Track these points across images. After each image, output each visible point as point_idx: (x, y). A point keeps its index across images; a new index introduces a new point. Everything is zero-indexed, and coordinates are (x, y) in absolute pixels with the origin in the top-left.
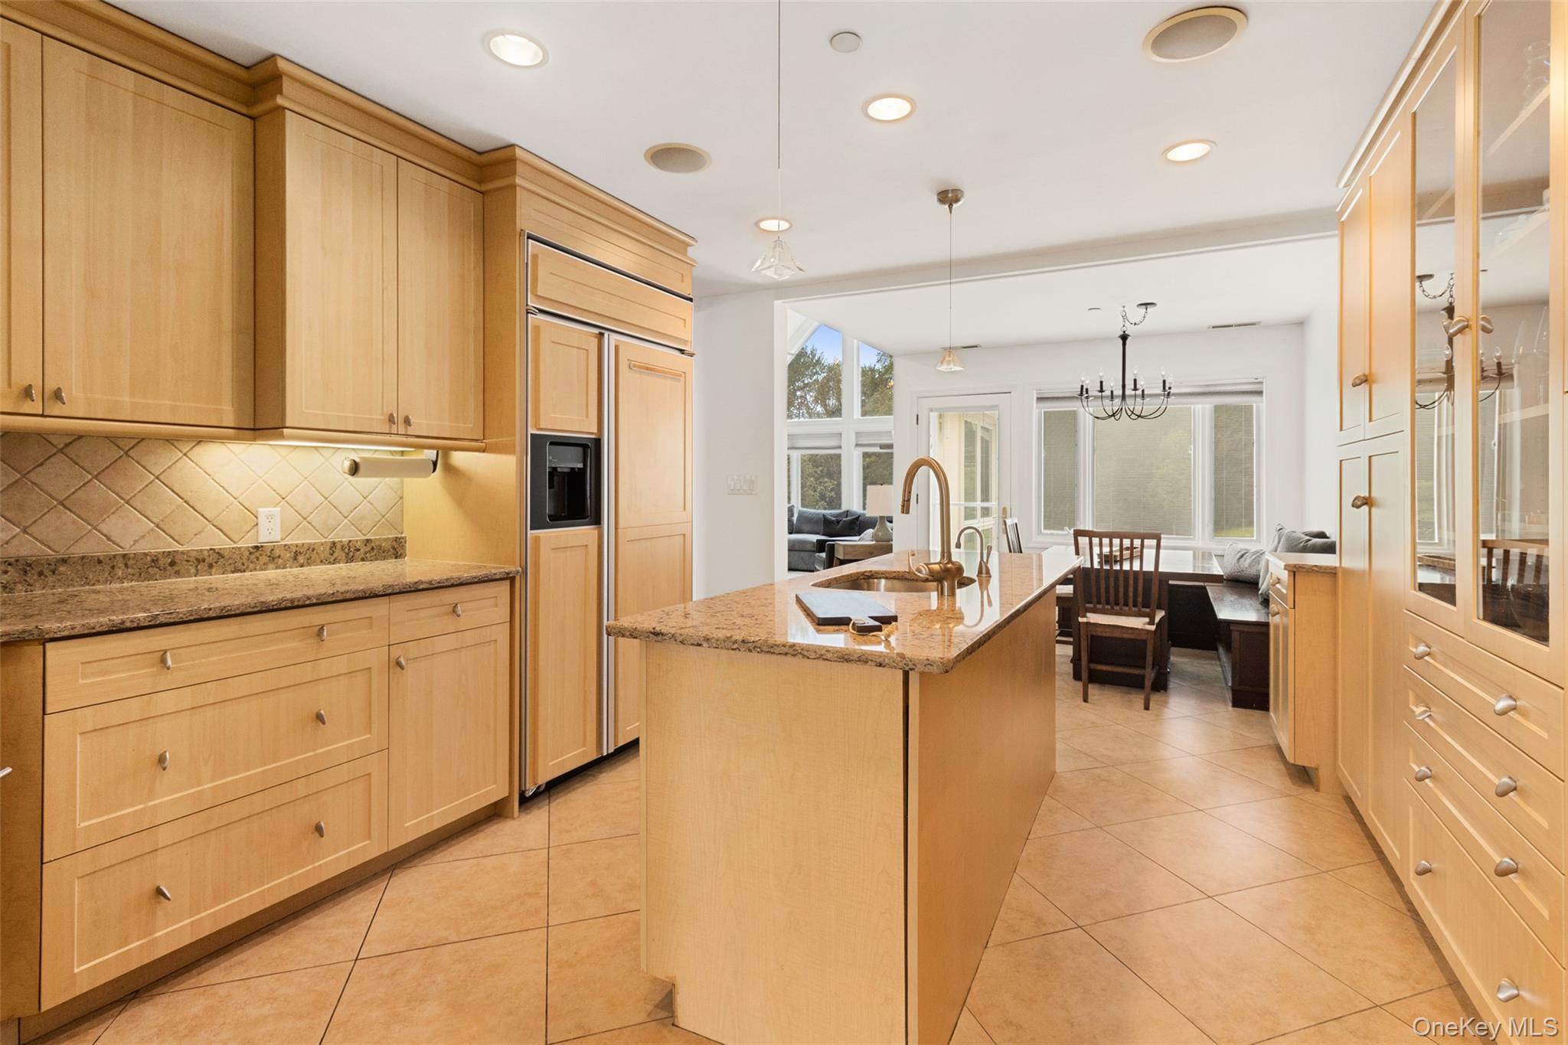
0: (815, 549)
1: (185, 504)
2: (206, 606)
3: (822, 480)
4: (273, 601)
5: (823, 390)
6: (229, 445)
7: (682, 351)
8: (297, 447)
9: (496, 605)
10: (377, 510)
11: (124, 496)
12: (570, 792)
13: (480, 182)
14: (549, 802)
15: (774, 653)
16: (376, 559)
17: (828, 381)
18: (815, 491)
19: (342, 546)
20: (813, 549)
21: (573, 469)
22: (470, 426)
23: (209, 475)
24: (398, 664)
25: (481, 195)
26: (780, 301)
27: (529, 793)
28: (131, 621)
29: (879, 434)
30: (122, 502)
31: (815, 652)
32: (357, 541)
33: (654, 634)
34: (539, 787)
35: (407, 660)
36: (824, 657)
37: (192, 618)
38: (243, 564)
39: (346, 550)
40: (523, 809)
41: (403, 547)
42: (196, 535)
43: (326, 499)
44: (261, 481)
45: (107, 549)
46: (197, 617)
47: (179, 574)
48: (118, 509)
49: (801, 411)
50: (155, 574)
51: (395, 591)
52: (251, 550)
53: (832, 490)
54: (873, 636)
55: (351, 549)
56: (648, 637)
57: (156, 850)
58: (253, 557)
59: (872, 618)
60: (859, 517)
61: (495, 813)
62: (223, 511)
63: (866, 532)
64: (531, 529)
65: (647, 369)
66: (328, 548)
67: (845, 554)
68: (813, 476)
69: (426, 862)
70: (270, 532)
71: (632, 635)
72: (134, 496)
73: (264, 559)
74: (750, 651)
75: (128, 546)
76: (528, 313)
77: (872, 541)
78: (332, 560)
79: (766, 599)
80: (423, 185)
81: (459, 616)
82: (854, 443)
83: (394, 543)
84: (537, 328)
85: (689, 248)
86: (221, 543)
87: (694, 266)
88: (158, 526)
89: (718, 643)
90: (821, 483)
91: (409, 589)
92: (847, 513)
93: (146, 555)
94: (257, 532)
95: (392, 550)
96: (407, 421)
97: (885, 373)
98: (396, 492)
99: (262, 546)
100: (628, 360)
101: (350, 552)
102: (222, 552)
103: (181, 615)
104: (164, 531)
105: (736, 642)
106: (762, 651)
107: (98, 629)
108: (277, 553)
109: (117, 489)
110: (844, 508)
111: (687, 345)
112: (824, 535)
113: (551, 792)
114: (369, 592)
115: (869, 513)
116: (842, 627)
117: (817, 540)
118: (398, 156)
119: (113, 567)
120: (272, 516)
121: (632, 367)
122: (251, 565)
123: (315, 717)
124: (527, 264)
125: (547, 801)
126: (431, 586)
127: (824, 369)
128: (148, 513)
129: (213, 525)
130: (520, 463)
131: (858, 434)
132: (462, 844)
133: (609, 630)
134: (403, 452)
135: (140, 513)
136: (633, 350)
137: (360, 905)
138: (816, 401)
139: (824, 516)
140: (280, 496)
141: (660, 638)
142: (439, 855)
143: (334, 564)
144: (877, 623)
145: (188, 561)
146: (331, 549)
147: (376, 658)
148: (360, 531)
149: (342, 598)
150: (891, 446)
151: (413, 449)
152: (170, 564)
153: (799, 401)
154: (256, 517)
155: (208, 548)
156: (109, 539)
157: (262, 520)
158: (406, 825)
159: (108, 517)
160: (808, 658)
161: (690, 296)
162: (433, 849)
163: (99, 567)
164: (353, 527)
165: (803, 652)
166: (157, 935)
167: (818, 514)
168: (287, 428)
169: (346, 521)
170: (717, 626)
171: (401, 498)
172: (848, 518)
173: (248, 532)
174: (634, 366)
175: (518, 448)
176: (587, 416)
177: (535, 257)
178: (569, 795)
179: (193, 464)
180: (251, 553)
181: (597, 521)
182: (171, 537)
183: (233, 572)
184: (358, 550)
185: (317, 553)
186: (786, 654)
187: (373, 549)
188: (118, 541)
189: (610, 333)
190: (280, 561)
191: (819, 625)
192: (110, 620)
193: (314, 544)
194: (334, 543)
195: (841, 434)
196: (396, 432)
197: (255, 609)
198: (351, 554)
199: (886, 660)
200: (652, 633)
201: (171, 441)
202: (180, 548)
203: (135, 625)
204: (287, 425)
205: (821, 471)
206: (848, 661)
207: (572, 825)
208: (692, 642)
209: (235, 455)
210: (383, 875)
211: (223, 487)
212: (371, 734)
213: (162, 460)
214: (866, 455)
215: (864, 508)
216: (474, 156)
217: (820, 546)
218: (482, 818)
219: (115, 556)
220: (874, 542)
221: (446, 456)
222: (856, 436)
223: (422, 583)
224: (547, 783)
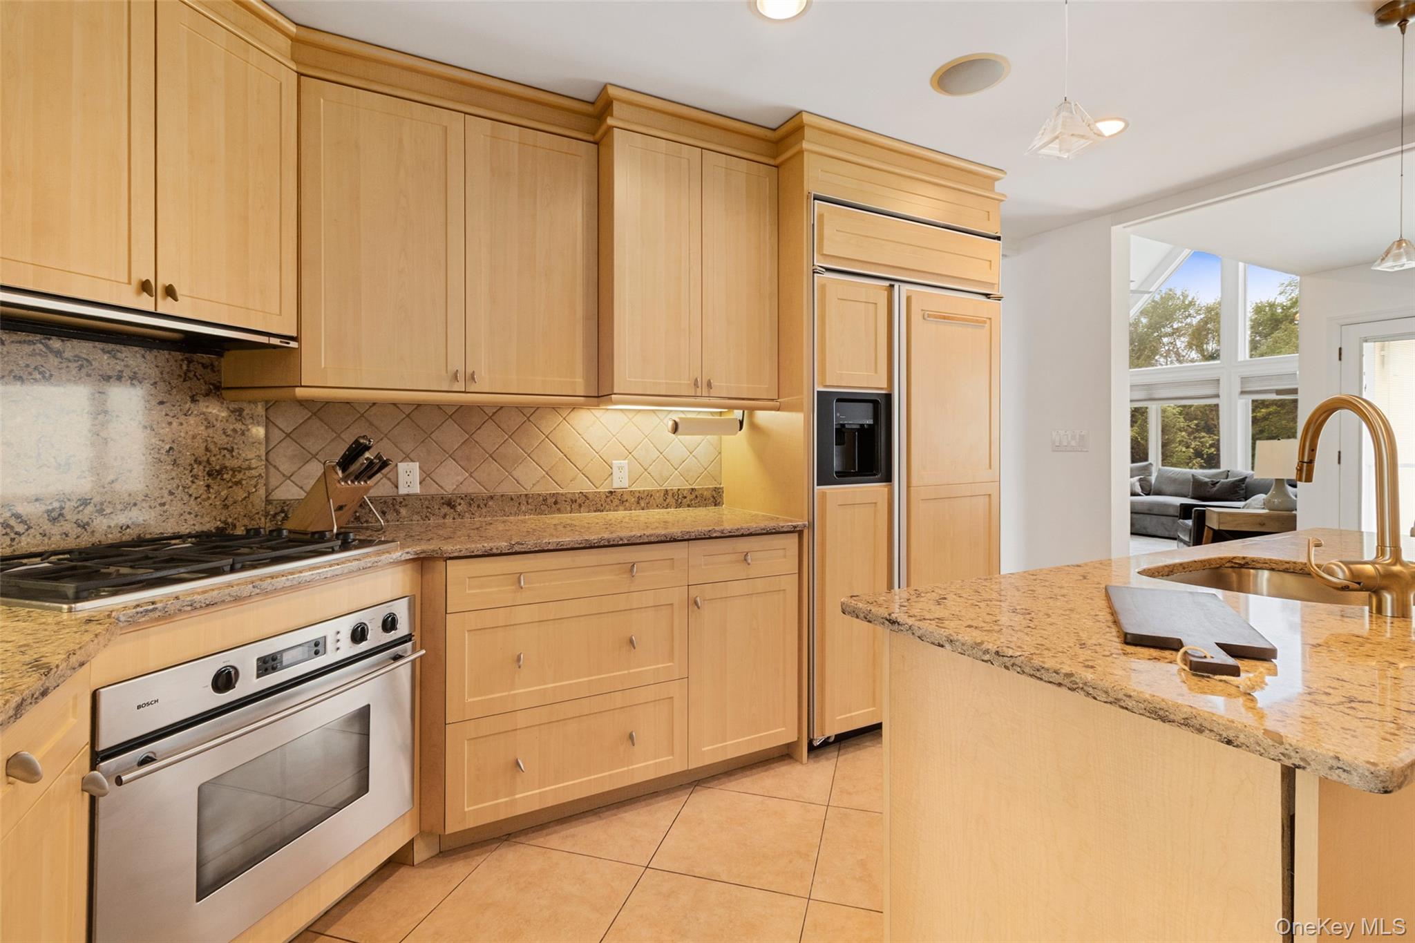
0: (1178, 514)
1: (565, 457)
2: (547, 541)
3: (1197, 435)
4: (594, 539)
5: (1200, 334)
6: (593, 411)
7: (987, 296)
8: (640, 411)
9: (785, 556)
10: (701, 464)
11: (526, 450)
12: (860, 749)
13: (774, 158)
14: (838, 756)
15: (1041, 679)
16: (700, 506)
17: (1206, 323)
18: (1188, 447)
19: (673, 494)
20: (1176, 514)
21: (862, 425)
22: (765, 387)
23: (579, 434)
24: (696, 603)
25: (776, 169)
26: (1120, 226)
27: (816, 743)
28: (497, 549)
29: (1280, 376)
30: (526, 455)
31: (1106, 692)
32: (684, 490)
33: (889, 621)
34: (829, 738)
35: (704, 600)
36: (1123, 704)
37: (536, 549)
38: (602, 505)
39: (676, 497)
40: (812, 756)
41: (721, 496)
42: (571, 481)
43: (661, 453)
44: (614, 438)
45: (517, 490)
46: (540, 548)
47: (560, 511)
48: (523, 461)
49: (1169, 359)
50: (545, 510)
51: (692, 538)
52: (607, 494)
53: (1211, 446)
54: (1221, 681)
55: (680, 497)
56: (883, 623)
57: (516, 730)
58: (608, 500)
59: (1221, 646)
60: (1246, 478)
61: (785, 754)
62: (589, 462)
63: (1253, 498)
64: (818, 485)
65: (944, 318)
66: (662, 495)
67: (1219, 523)
68: (1185, 431)
69: (721, 787)
70: (620, 481)
71: (866, 618)
72: (532, 451)
73: (616, 502)
74: (1007, 668)
75: (529, 489)
76: (814, 272)
77: (1263, 508)
78: (665, 505)
79: (1061, 587)
80: (724, 169)
81: (749, 564)
82: (1240, 390)
83: (714, 492)
84: (823, 287)
85: (997, 183)
86: (588, 488)
87: (1002, 201)
88: (547, 474)
89: (965, 648)
90: (1195, 438)
91: (704, 536)
92: (1227, 475)
93: (539, 495)
94: (612, 480)
95: (712, 499)
96: (709, 385)
97: (1291, 307)
98: (716, 449)
99: (615, 492)
100: (922, 310)
101: (678, 499)
102: (587, 495)
103: (529, 546)
104: (551, 477)
105: (987, 652)
106: (1024, 672)
107: (476, 553)
108: (625, 497)
109: (523, 446)
110: (1223, 468)
111: (993, 288)
112: (1193, 498)
113: (842, 745)
114: (669, 537)
115: (1258, 475)
116: (1167, 653)
117: (1182, 505)
118: (702, 148)
119: (519, 504)
120: (622, 467)
121: (926, 316)
122: (607, 507)
123: (629, 641)
124: (813, 225)
125: (836, 753)
126: (722, 535)
127: (1200, 310)
128: (541, 464)
129: (583, 474)
130: (806, 421)
131: (1244, 380)
132: (754, 777)
133: (844, 607)
134: (721, 412)
135: (536, 463)
136: (925, 299)
137: (662, 812)
138: (1190, 346)
139: (1193, 475)
140: (628, 451)
141: (896, 627)
142: (733, 783)
143: (666, 508)
144: (1230, 661)
145: (566, 501)
146: (664, 496)
147: (677, 596)
148: (687, 481)
149: (647, 541)
150: (1295, 391)
151: (726, 410)
152: (551, 503)
153: (1167, 348)
154: (611, 468)
155: (579, 491)
156: (518, 483)
157: (615, 470)
158: (703, 749)
159: (517, 466)
160: (1095, 698)
161: (998, 235)
162: (731, 775)
163: (511, 503)
164: (682, 478)
165: (1085, 688)
166: (517, 796)
167: (1185, 474)
168: (615, 394)
169: (676, 472)
170: (970, 623)
171: (720, 453)
172: (1228, 480)
173: (605, 480)
174: (929, 316)
175: (805, 404)
176: (876, 372)
177: (821, 216)
178: (858, 752)
179: (569, 426)
180: (607, 497)
181: (888, 478)
182: (556, 483)
183: (595, 511)
184: (685, 497)
185: (654, 499)
186: (1060, 685)
187: (696, 497)
188: (523, 484)
189: (900, 284)
190: (627, 504)
191: (1126, 643)
192: (483, 546)
193: (652, 490)
194: (667, 491)
195: (1219, 380)
196: (700, 395)
197: (581, 546)
198: (680, 501)
199: (1242, 736)
200: (887, 620)
201: (555, 408)
202: (561, 491)
203: (499, 552)
204: (615, 392)
205: (1196, 425)
206: (1164, 719)
207: (855, 787)
208: (932, 640)
209: (597, 418)
210: (686, 788)
211: (589, 444)
212: (673, 662)
213: (550, 423)
214: (1257, 405)
215: (1253, 468)
216: (769, 134)
217: (1185, 511)
218: (775, 756)
219: (521, 495)
220: (1266, 511)
221: (751, 416)
222: (1242, 382)
223: (715, 531)
224: (836, 736)
